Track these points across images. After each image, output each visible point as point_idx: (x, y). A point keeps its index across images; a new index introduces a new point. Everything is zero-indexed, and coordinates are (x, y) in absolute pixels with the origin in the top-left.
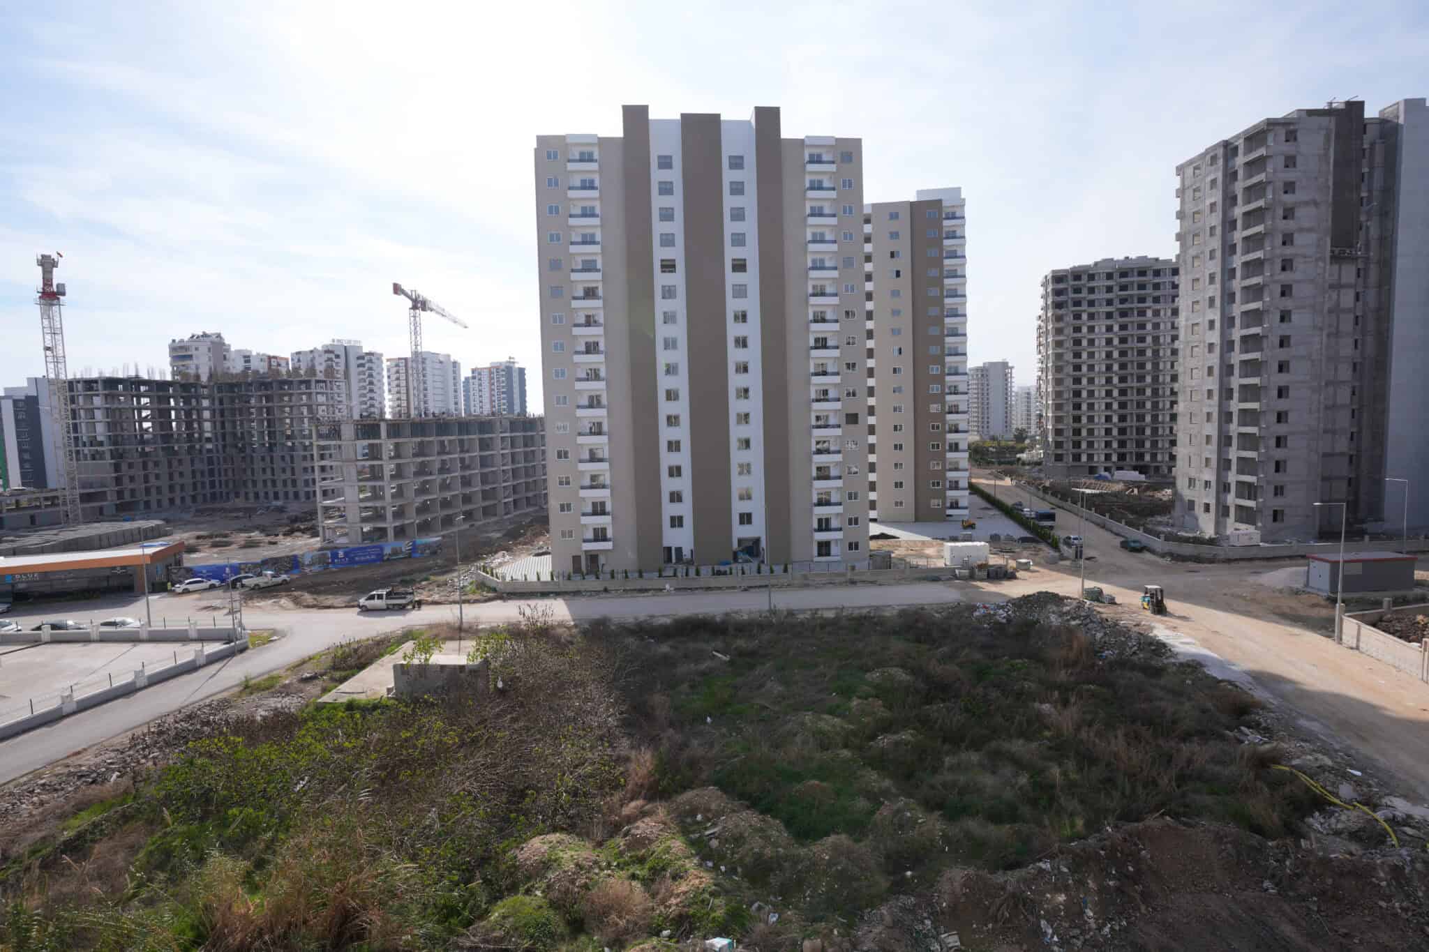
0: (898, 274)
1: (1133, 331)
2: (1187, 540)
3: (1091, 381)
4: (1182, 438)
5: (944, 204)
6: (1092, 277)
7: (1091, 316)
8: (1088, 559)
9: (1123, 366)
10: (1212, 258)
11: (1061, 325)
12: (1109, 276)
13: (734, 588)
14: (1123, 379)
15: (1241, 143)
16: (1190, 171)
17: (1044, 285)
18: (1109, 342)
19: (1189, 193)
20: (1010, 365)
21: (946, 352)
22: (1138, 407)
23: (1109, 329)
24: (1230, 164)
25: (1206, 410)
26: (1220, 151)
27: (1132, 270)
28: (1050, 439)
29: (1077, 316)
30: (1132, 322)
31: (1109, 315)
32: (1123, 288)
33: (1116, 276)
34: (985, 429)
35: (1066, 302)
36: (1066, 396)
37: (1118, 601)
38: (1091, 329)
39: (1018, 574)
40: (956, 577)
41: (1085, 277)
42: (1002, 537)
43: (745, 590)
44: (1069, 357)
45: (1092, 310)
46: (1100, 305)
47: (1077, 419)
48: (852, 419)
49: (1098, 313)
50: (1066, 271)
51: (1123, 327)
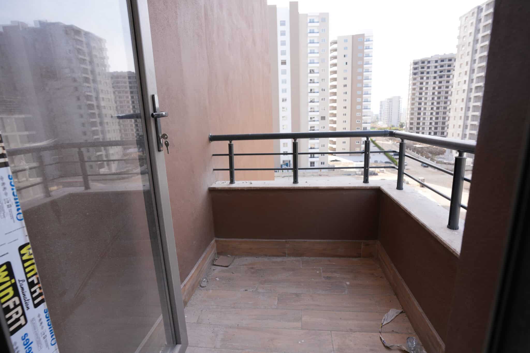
0: (346, 63)
1: (444, 84)
2: (445, 163)
3: (425, 104)
4: (451, 126)
5: (365, 35)
6: (429, 62)
7: (428, 78)
8: (407, 169)
9: (439, 98)
10: (468, 55)
11: (415, 82)
12: (436, 62)
13: (279, 176)
14: (438, 103)
15: (484, 7)
16: (464, 18)
17: (411, 66)
18: (434, 88)
19: (463, 28)
20: (401, 97)
21: (364, 93)
22: (443, 114)
23: (434, 83)
24: (479, 16)
25: (460, 115)
26: (476, 10)
27: (446, 59)
28: (408, 126)
29: (422, 78)
30: (444, 80)
31: (435, 78)
32: (442, 66)
33: (439, 61)
34: (390, 123)
35: (418, 72)
36: (415, 109)
37: (409, 183)
38: (427, 83)
39: (379, 174)
40: (356, 174)
41: (426, 63)
42: (379, 162)
43: (283, 177)
44: (417, 94)
45: (428, 75)
46: (432, 74)
47: (419, 119)
48: (323, 118)
49: (430, 76)
50: (419, 60)
51: (440, 82)
